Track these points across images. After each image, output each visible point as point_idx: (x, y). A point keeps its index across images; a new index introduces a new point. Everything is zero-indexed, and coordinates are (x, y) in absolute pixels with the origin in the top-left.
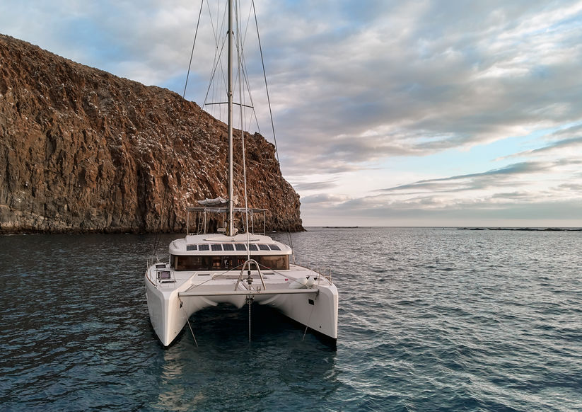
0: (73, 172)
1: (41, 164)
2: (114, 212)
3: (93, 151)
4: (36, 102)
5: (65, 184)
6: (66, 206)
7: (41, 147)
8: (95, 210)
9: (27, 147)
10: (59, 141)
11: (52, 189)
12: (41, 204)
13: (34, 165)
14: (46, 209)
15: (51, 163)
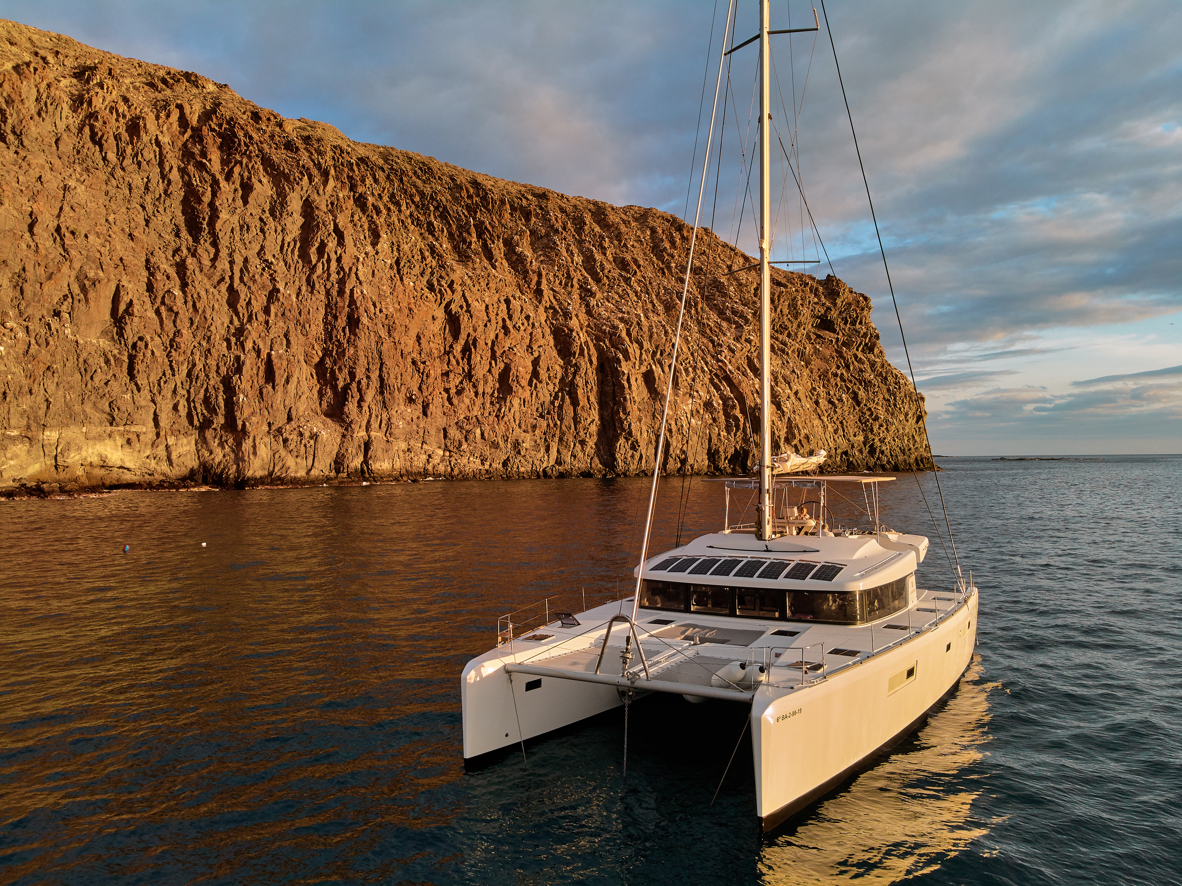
0: (490, 371)
1: (438, 360)
2: (561, 440)
3: (522, 332)
4: (427, 254)
5: (476, 394)
6: (478, 431)
7: (436, 331)
8: (528, 436)
9: (413, 333)
10: (464, 319)
11: (455, 401)
12: (438, 430)
13: (424, 363)
14: (445, 437)
15: (452, 358)
